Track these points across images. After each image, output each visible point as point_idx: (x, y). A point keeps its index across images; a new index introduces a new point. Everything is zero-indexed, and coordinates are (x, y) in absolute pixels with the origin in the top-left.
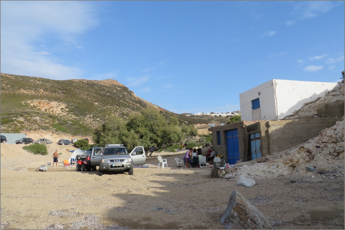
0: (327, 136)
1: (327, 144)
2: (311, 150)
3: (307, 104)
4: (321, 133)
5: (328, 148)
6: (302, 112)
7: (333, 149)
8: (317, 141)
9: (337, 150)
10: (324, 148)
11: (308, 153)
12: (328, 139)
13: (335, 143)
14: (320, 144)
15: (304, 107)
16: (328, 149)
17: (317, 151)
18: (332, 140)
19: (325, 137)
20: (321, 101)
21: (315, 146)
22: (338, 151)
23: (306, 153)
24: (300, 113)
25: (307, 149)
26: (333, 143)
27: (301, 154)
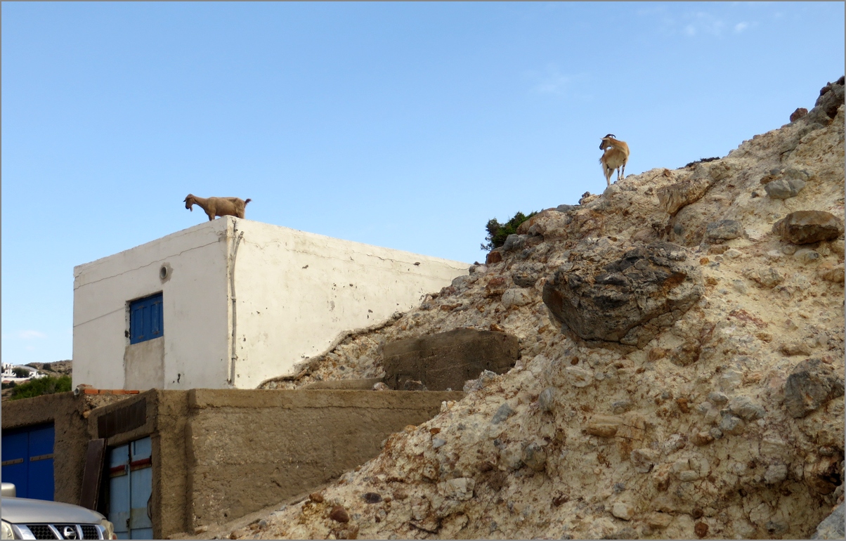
0: (408, 456)
1: (403, 486)
2: (347, 509)
3: (351, 336)
4: (387, 446)
5: (405, 501)
6: (331, 368)
7: (423, 507)
8: (371, 474)
9: (436, 510)
10: (394, 503)
11: (335, 522)
12: (407, 468)
13: (431, 482)
14: (381, 485)
15: (339, 348)
16: (408, 508)
17: (367, 512)
18: (420, 471)
19: (399, 459)
20: (404, 329)
21: (361, 494)
22: (438, 513)
23: (329, 521)
24: (322, 372)
25: (333, 506)
26: (426, 482)
27: (311, 526)
